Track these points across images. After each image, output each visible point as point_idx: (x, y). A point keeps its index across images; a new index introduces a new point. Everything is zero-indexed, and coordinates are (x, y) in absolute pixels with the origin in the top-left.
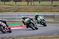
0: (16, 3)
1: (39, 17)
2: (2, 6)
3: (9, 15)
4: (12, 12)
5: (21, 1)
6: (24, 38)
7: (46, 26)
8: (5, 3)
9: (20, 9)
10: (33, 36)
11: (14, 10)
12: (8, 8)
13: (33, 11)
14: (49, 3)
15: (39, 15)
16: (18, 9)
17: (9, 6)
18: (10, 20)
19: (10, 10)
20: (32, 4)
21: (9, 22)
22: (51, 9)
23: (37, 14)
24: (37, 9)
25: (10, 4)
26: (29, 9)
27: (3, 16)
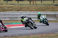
0: (18, 3)
1: (42, 16)
2: (5, 5)
3: (11, 14)
4: (15, 11)
5: (23, 1)
6: (26, 36)
7: (48, 25)
8: (7, 3)
9: (22, 8)
10: (35, 34)
11: (16, 9)
12: (10, 7)
13: (35, 10)
14: (51, 2)
15: (41, 14)
16: (21, 8)
17: (11, 6)
18: (12, 19)
19: (12, 9)
20: (34, 3)
21: (11, 21)
22: (53, 8)
23: (39, 13)
24: (39, 8)
25: (13, 3)
26: (31, 8)
27: (5, 15)
